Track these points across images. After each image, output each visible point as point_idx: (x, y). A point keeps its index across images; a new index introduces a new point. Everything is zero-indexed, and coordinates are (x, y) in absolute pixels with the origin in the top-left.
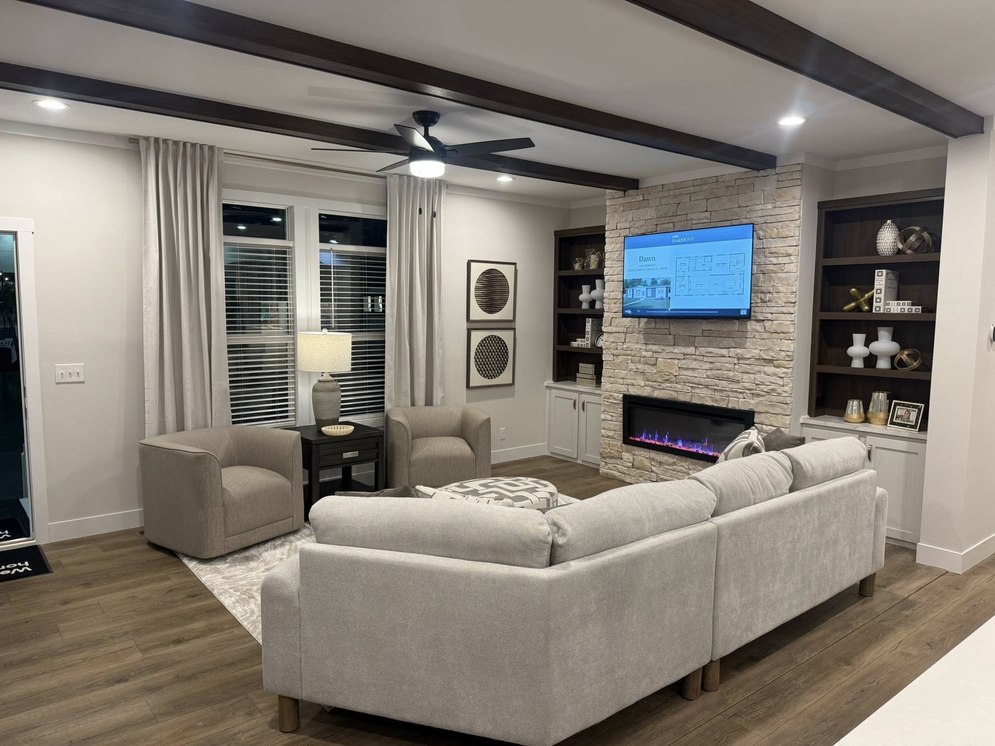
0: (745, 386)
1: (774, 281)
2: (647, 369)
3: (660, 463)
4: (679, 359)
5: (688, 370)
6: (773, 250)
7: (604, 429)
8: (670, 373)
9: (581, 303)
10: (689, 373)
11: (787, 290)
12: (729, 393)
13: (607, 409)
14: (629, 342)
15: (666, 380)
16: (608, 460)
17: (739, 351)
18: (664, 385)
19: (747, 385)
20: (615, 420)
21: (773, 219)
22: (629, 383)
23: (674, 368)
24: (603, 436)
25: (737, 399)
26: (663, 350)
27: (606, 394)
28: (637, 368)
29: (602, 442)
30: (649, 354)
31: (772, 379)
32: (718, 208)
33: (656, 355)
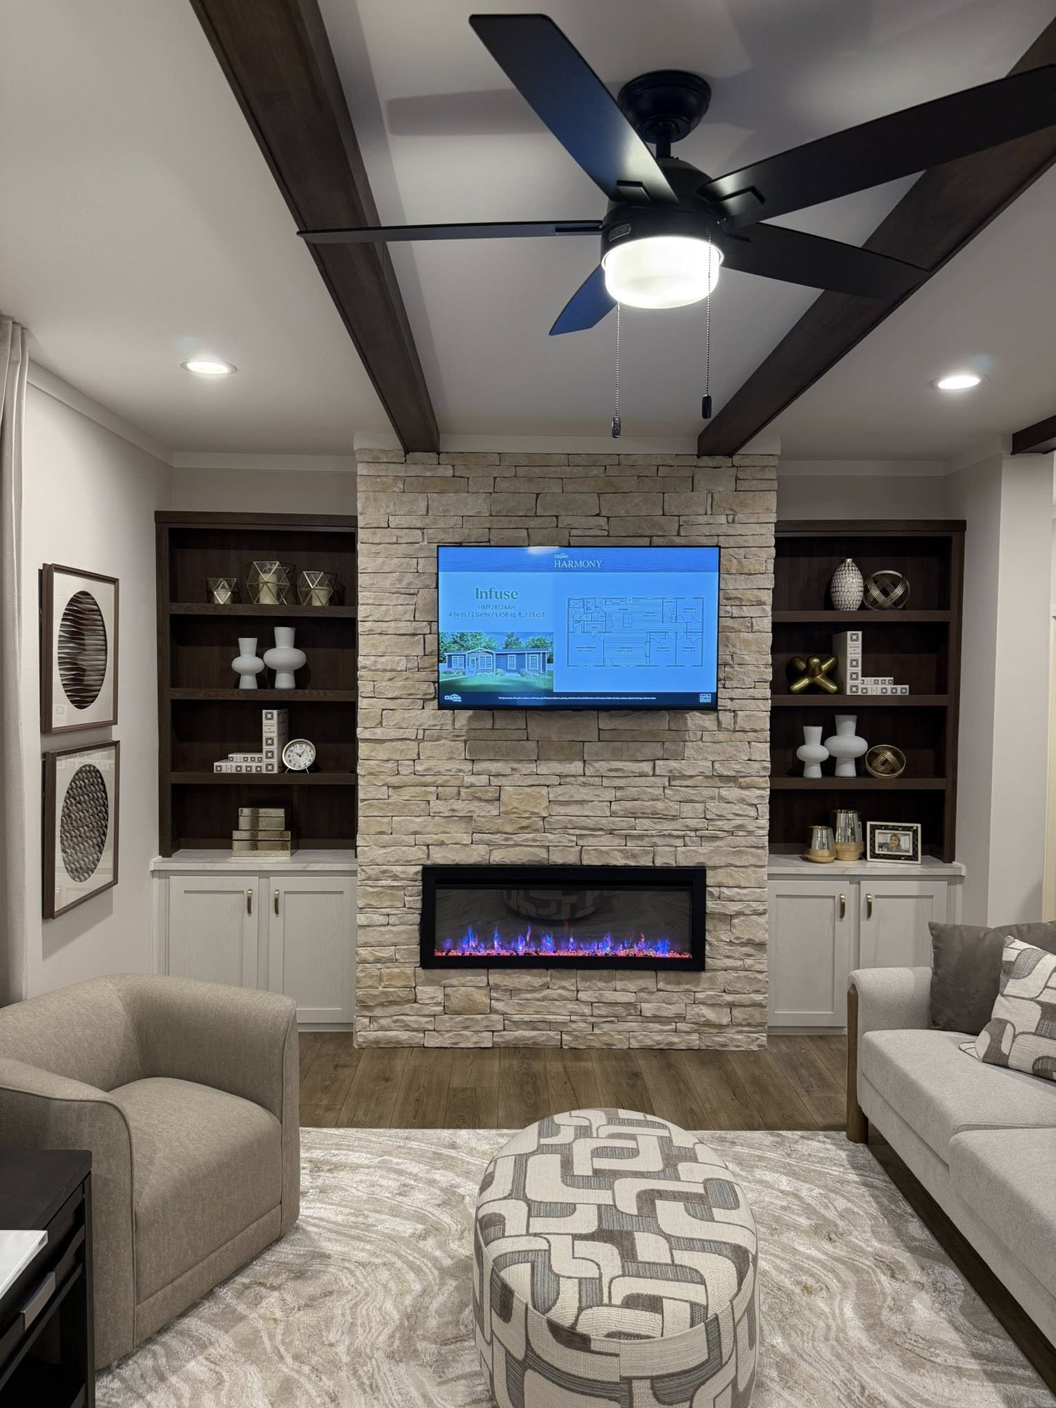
0: (688, 824)
1: (734, 646)
2: (476, 809)
3: (512, 992)
4: (548, 786)
5: (570, 805)
6: (734, 594)
7: (365, 945)
8: (533, 813)
9: (237, 677)
10: (573, 810)
11: (757, 660)
12: (655, 840)
13: (373, 903)
14: (429, 758)
15: (522, 828)
16: (378, 1012)
17: (673, 764)
18: (518, 838)
19: (692, 823)
20: (397, 922)
21: (731, 542)
22: (430, 842)
23: (540, 804)
24: (364, 962)
25: (673, 849)
26: (513, 769)
27: (373, 871)
28: (453, 810)
29: (361, 975)
30: (484, 779)
31: (737, 808)
32: (623, 513)
33: (495, 781)
